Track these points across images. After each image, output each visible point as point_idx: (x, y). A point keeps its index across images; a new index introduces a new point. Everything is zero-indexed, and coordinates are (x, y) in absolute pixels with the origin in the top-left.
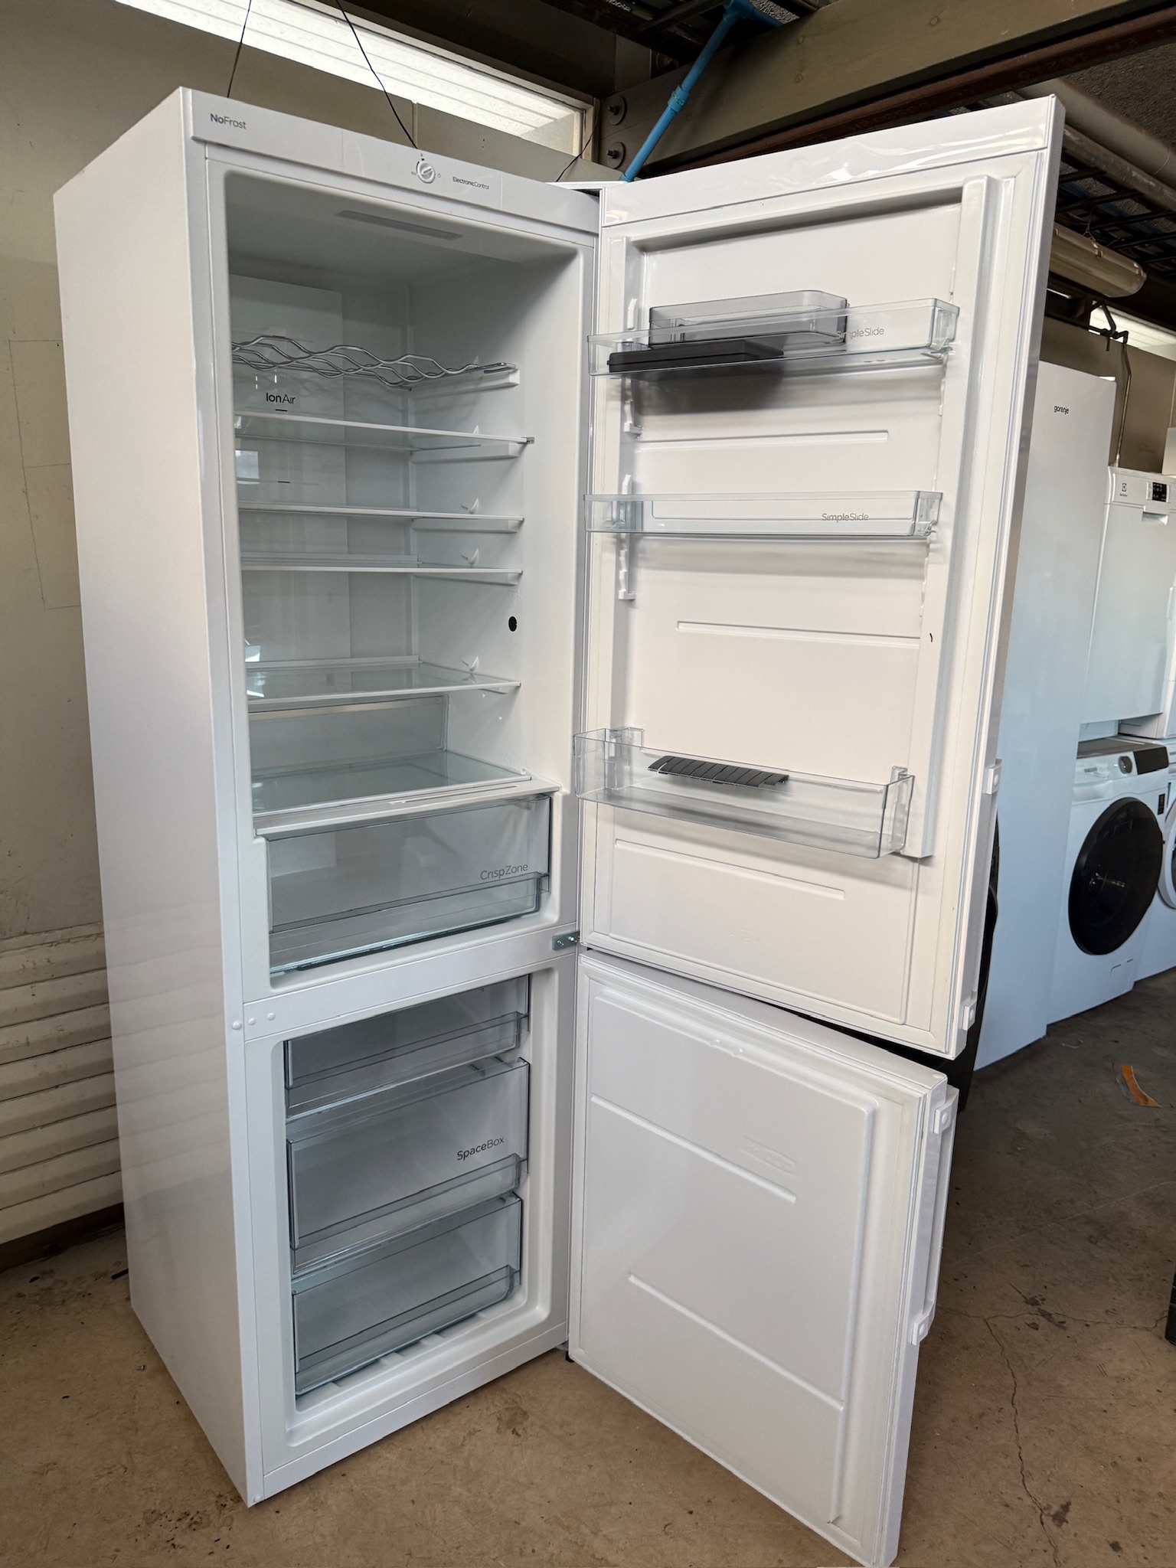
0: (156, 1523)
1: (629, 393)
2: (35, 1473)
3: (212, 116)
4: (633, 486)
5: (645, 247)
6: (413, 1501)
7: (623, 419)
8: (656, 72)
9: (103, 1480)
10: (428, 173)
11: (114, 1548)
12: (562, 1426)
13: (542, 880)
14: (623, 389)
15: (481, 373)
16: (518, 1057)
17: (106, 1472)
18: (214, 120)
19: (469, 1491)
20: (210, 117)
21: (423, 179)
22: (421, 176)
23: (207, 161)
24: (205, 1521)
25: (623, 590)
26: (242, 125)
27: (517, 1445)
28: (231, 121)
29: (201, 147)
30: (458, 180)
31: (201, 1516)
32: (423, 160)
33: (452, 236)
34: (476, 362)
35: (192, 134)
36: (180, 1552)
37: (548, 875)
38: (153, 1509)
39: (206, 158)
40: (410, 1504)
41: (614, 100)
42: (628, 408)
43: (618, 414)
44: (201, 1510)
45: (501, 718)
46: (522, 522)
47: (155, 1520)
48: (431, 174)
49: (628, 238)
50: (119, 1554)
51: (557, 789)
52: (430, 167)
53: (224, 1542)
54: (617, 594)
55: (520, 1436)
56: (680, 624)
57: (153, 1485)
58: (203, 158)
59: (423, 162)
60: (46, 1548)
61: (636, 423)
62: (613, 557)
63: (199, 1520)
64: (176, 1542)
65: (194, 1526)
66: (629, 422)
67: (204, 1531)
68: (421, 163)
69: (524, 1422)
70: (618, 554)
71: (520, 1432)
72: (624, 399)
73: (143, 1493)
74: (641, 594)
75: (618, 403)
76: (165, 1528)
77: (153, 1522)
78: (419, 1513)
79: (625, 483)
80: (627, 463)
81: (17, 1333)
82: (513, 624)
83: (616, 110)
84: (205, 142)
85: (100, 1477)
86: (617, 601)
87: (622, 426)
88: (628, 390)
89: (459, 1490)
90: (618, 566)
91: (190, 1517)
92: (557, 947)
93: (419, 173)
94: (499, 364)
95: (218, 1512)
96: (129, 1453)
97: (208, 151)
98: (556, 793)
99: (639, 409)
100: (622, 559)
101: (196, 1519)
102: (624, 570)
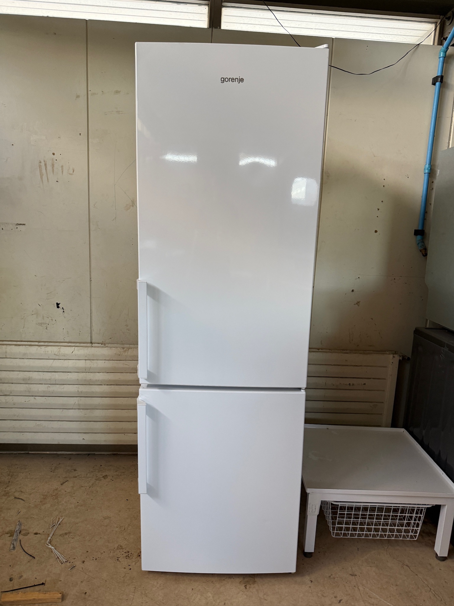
0: (119, 550)
2: (104, 518)
6: (193, 589)
9: (117, 529)
11: (104, 551)
12: (265, 594)
17: (119, 527)
19: (213, 597)
24: (131, 557)
27: (242, 591)
31: (131, 555)
36: (118, 562)
38: (121, 545)
40: (191, 589)
44: (133, 553)
47: (119, 549)
50: (104, 553)
53: (130, 567)
55: (246, 589)
57: (127, 538)
60: (89, 541)
63: (130, 556)
64: (119, 559)
65: (127, 557)
67: (128, 560)
69: (252, 585)
71: (247, 587)
73: (123, 539)
76: (120, 553)
77: (118, 549)
78: (191, 594)
81: (131, 475)
85: (117, 527)
89: (210, 595)
91: (129, 553)
95: (136, 557)
96: (129, 525)
101: (129, 555)
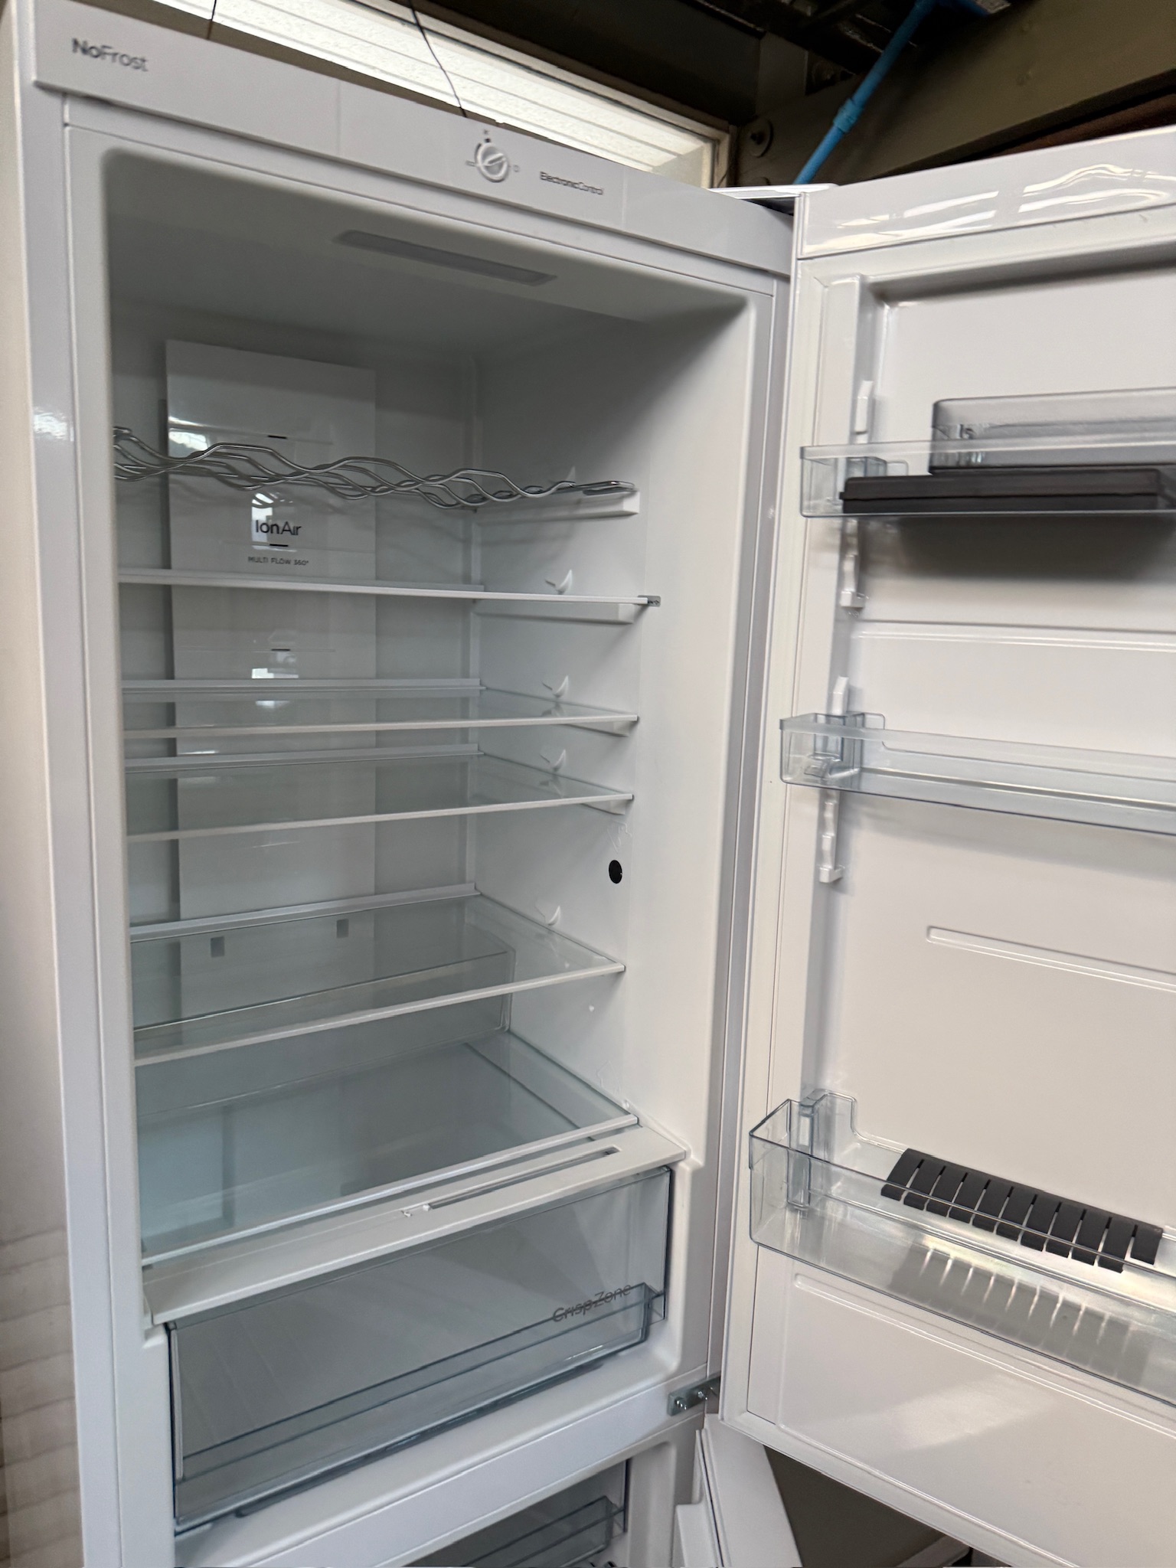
1: (854, 541)
3: (76, 43)
4: (850, 694)
5: (883, 294)
7: (840, 585)
8: (814, 85)
10: (498, 164)
13: (654, 1300)
14: (844, 536)
15: (580, 495)
16: (606, 1561)
18: (79, 51)
20: (70, 45)
21: (489, 175)
22: (484, 170)
23: (68, 129)
25: (827, 868)
26: (138, 63)
28: (115, 54)
29: (54, 102)
30: (549, 179)
32: (488, 141)
33: (538, 278)
34: (572, 477)
35: (34, 78)
37: (665, 1293)
39: (66, 125)
41: (757, 127)
42: (849, 566)
43: (833, 576)
45: (592, 1008)
46: (634, 724)
48: (501, 166)
49: (863, 278)
51: (684, 1156)
52: (499, 155)
54: (817, 873)
56: (933, 931)
58: (59, 125)
59: (489, 144)
61: (861, 589)
62: (813, 810)
66: (849, 590)
68: (485, 146)
70: (822, 808)
72: (844, 548)
74: (858, 873)
75: (835, 557)
79: (839, 691)
80: (842, 658)
82: (615, 872)
83: (758, 139)
84: (64, 94)
86: (818, 884)
87: (838, 596)
88: (851, 535)
90: (822, 824)
92: (675, 1411)
93: (480, 164)
94: (608, 483)
97: (68, 110)
98: (682, 1165)
99: (864, 566)
100: (829, 815)
102: (829, 836)
